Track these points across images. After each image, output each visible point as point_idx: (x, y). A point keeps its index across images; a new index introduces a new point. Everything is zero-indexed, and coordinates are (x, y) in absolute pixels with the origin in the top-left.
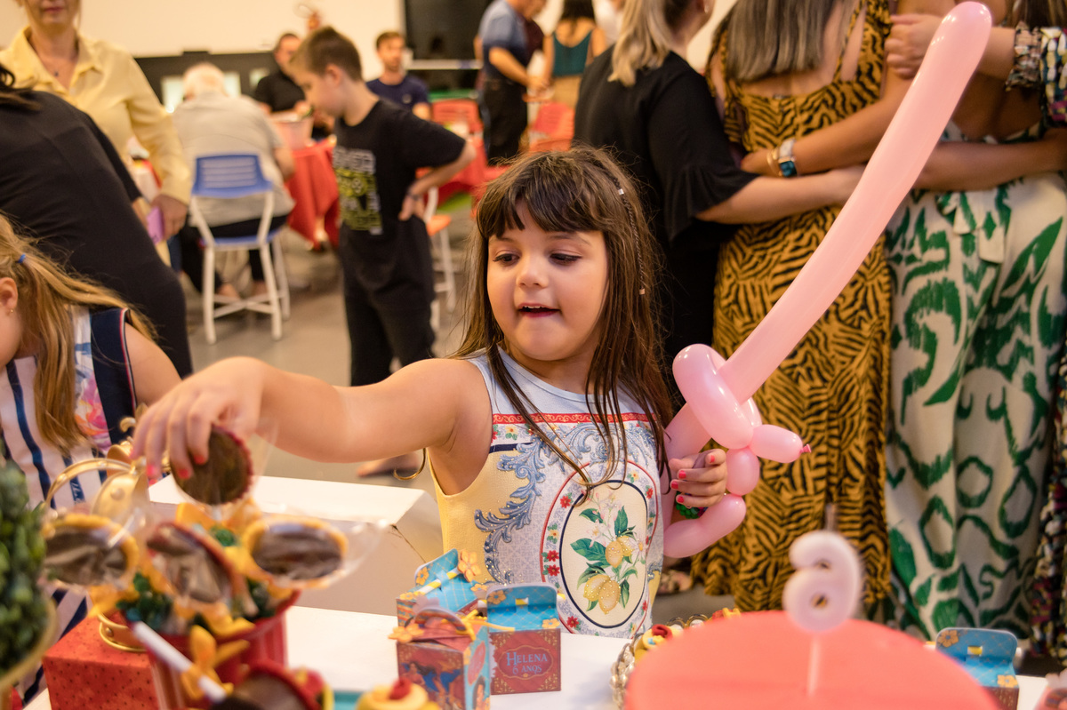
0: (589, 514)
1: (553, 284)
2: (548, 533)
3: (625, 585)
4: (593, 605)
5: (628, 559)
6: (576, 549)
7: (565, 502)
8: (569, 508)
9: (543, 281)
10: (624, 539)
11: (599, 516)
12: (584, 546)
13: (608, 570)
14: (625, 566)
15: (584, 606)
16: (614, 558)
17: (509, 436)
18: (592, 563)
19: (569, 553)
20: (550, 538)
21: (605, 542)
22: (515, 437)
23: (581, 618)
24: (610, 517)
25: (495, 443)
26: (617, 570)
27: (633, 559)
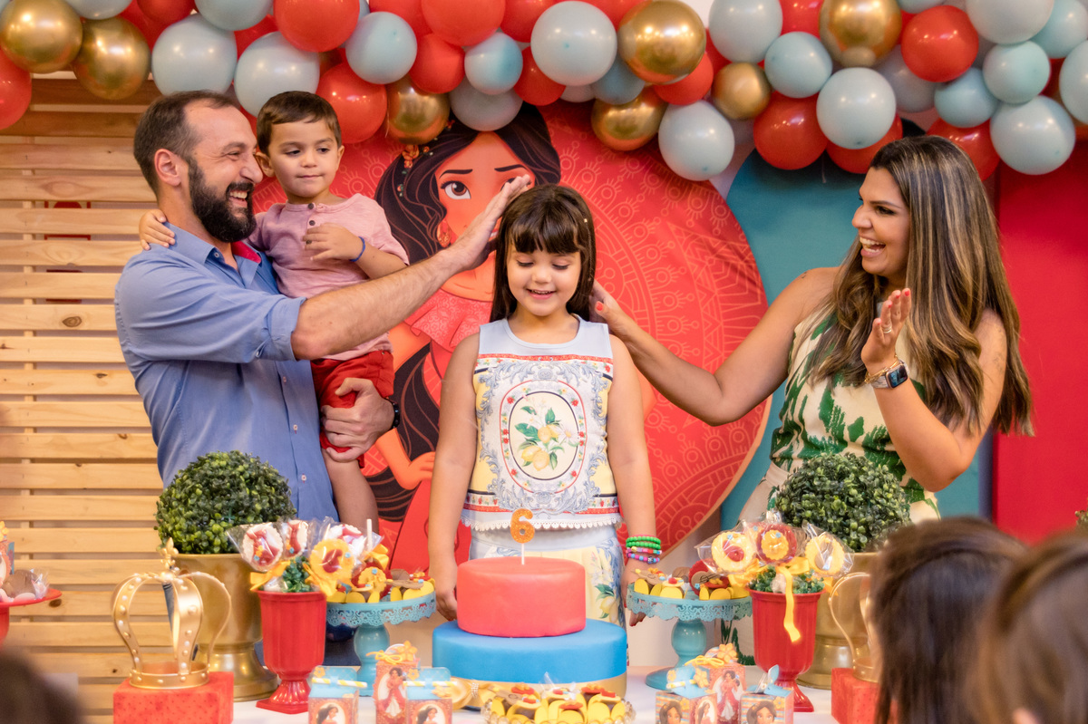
0: (527, 409)
1: (555, 282)
2: (502, 418)
3: (553, 456)
4: (528, 464)
5: (555, 439)
6: (518, 429)
7: (510, 400)
8: (513, 404)
9: (549, 279)
10: (552, 426)
11: (534, 411)
12: (522, 427)
13: (540, 444)
14: (552, 444)
15: (521, 463)
16: (544, 437)
17: (485, 364)
18: (529, 438)
19: (513, 431)
20: (504, 421)
21: (539, 427)
22: (488, 364)
23: (518, 470)
24: (542, 413)
25: (477, 368)
26: (546, 445)
27: (560, 440)
